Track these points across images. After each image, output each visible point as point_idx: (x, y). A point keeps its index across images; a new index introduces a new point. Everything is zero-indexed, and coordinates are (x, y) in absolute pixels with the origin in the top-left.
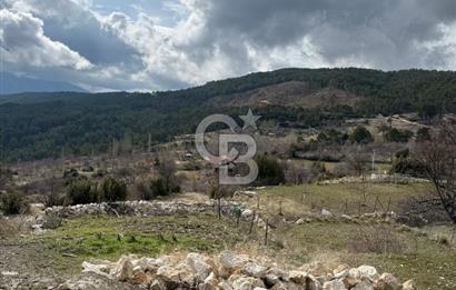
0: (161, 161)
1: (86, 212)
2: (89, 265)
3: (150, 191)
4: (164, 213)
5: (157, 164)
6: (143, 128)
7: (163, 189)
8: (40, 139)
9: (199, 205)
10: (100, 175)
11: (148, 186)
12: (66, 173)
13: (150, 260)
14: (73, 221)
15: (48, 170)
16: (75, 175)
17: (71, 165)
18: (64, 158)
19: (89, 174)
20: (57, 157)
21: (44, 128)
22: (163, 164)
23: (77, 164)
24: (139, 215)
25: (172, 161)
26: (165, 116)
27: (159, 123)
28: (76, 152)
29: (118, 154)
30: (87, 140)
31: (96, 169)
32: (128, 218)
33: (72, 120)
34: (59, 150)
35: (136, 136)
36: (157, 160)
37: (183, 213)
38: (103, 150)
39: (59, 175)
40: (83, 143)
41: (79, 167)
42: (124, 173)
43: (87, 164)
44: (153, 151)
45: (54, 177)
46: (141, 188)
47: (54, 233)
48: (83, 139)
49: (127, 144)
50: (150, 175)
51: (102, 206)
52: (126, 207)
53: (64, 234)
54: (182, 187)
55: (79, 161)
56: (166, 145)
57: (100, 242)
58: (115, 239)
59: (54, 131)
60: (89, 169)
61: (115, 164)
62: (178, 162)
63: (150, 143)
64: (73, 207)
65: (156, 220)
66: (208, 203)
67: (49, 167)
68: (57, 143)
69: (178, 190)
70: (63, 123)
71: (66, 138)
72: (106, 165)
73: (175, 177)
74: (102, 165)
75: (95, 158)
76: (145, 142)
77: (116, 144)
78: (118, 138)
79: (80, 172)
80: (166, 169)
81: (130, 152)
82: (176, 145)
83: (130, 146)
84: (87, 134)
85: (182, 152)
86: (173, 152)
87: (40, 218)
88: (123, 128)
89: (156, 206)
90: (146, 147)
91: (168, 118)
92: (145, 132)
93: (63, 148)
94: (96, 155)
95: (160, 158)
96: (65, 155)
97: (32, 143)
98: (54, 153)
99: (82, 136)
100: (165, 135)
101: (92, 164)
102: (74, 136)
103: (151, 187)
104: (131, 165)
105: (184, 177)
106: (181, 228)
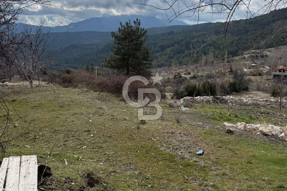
0: (234, 69)
4: (245, 104)
5: (231, 71)
6: (221, 47)
8: (161, 56)
10: (194, 77)
12: (175, 76)
14: (198, 105)
15: (165, 74)
16: (181, 77)
17: (178, 71)
18: (174, 67)
19: (188, 76)
20: (170, 66)
21: (163, 48)
22: (236, 71)
23: (181, 70)
24: (230, 104)
25: (241, 70)
26: (237, 38)
27: (232, 43)
28: (181, 63)
29: (205, 64)
30: (186, 56)
31: (192, 74)
32: (226, 106)
33: (178, 43)
34: (171, 62)
35: (217, 52)
36: (231, 68)
38: (196, 61)
39: (171, 77)
40: (184, 57)
41: (182, 72)
42: (209, 76)
43: (186, 70)
44: (228, 62)
45: (169, 78)
48: (184, 55)
49: (211, 57)
50: (226, 79)
51: (210, 98)
55: (182, 68)
56: (237, 58)
57: (222, 116)
59: (168, 50)
60: (188, 73)
61: (203, 70)
63: (226, 56)
65: (243, 108)
67: (166, 72)
68: (170, 58)
70: (173, 45)
71: (175, 55)
72: (198, 71)
73: (245, 80)
74: (195, 71)
75: (192, 67)
76: (223, 56)
77: (204, 57)
78: (205, 54)
79: (183, 75)
80: (238, 76)
81: (213, 63)
82: (245, 58)
83: (213, 59)
84: (186, 52)
85: (248, 63)
86: (242, 62)
88: (209, 47)
89: (240, 100)
90: (224, 59)
91: (239, 39)
92: (223, 49)
93: (173, 60)
94: (192, 65)
95: (233, 67)
96: (174, 65)
97: (157, 58)
98: (168, 63)
99: (184, 53)
100: (237, 51)
101: (189, 71)
102: (179, 52)
103: (229, 87)
104: (213, 72)
105: (250, 80)
106: (259, 113)
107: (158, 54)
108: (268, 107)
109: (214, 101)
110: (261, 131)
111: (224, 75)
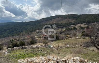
1: (17, 49)
2: (19, 61)
3: (30, 43)
4: (34, 48)
5: (31, 37)
6: (27, 29)
7: (33, 43)
8: (5, 33)
9: (41, 46)
10: (18, 40)
11: (29, 42)
12: (11, 40)
13: (32, 59)
14: (14, 51)
15: (7, 40)
16: (13, 41)
17: (12, 38)
19: (16, 40)
20: (8, 37)
21: (5, 30)
22: (33, 37)
23: (13, 38)
24: (28, 49)
25: (34, 36)
26: (32, 27)
27: (31, 28)
28: (13, 36)
29: (22, 35)
30: (15, 33)
31: (17, 39)
32: (26, 50)
33: (12, 28)
34: (9, 35)
35: (26, 31)
36: (31, 36)
37: (38, 48)
38: (19, 35)
39: (9, 41)
42: (24, 40)
44: (30, 34)
45: (8, 41)
46: (28, 43)
47: (10, 54)
50: (30, 40)
51: (20, 47)
52: (25, 47)
53: (12, 54)
54: (37, 42)
55: (13, 37)
56: (33, 33)
57: (21, 56)
58: (24, 55)
59: (8, 31)
60: (16, 39)
61: (22, 38)
62: (36, 36)
63: (29, 33)
64: (14, 48)
65: (32, 50)
66: (43, 45)
69: (36, 43)
70: (9, 29)
71: (10, 33)
72: (20, 38)
73: (35, 40)
74: (19, 38)
75: (17, 37)
77: (22, 33)
78: (22, 32)
79: (14, 40)
80: (33, 38)
81: (25, 35)
82: (35, 33)
83: (25, 34)
84: (15, 31)
85: (36, 34)
87: (6, 51)
88: (23, 30)
89: (32, 47)
90: (28, 33)
92: (28, 30)
93: (10, 35)
94: (17, 36)
95: (32, 36)
96: (10, 36)
97: (3, 34)
98: (8, 36)
99: (14, 32)
100: (32, 31)
101: (16, 38)
102: (12, 32)
103: (30, 42)
104: (25, 38)
105: (37, 40)
106: (38, 51)
107: (3, 33)
108: (42, 48)
109: (21, 48)
110: (35, 62)
111: (29, 38)
